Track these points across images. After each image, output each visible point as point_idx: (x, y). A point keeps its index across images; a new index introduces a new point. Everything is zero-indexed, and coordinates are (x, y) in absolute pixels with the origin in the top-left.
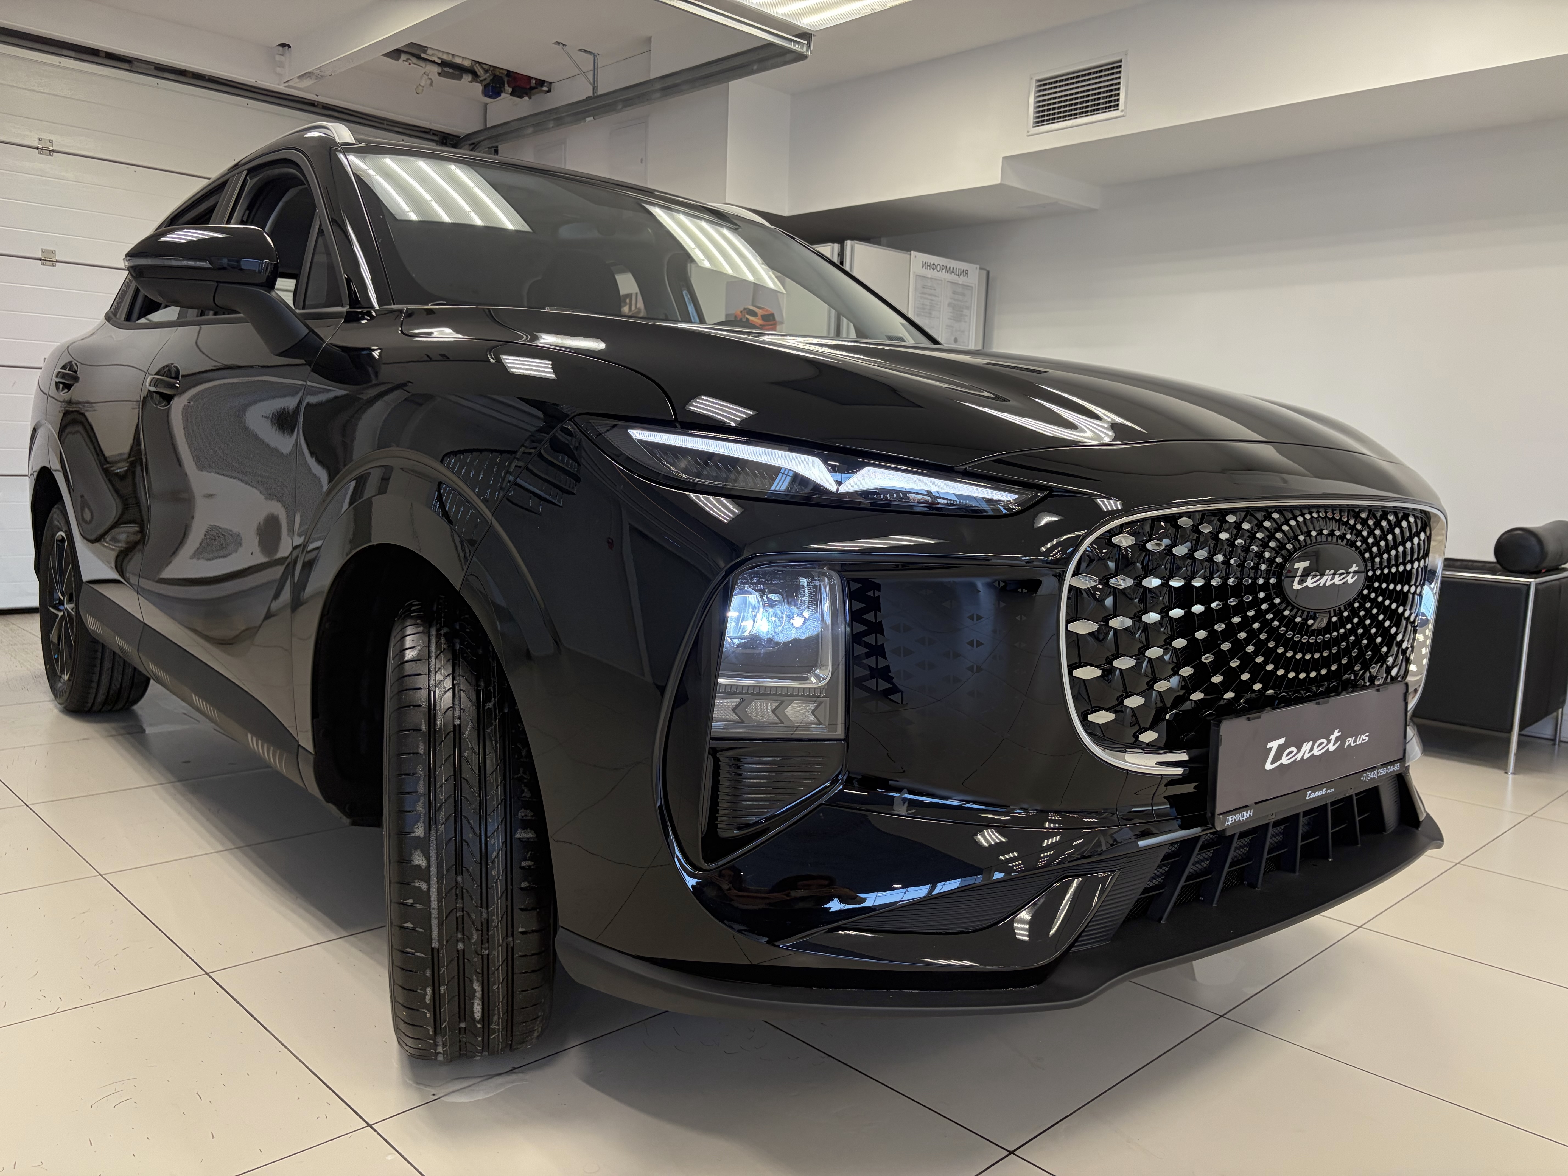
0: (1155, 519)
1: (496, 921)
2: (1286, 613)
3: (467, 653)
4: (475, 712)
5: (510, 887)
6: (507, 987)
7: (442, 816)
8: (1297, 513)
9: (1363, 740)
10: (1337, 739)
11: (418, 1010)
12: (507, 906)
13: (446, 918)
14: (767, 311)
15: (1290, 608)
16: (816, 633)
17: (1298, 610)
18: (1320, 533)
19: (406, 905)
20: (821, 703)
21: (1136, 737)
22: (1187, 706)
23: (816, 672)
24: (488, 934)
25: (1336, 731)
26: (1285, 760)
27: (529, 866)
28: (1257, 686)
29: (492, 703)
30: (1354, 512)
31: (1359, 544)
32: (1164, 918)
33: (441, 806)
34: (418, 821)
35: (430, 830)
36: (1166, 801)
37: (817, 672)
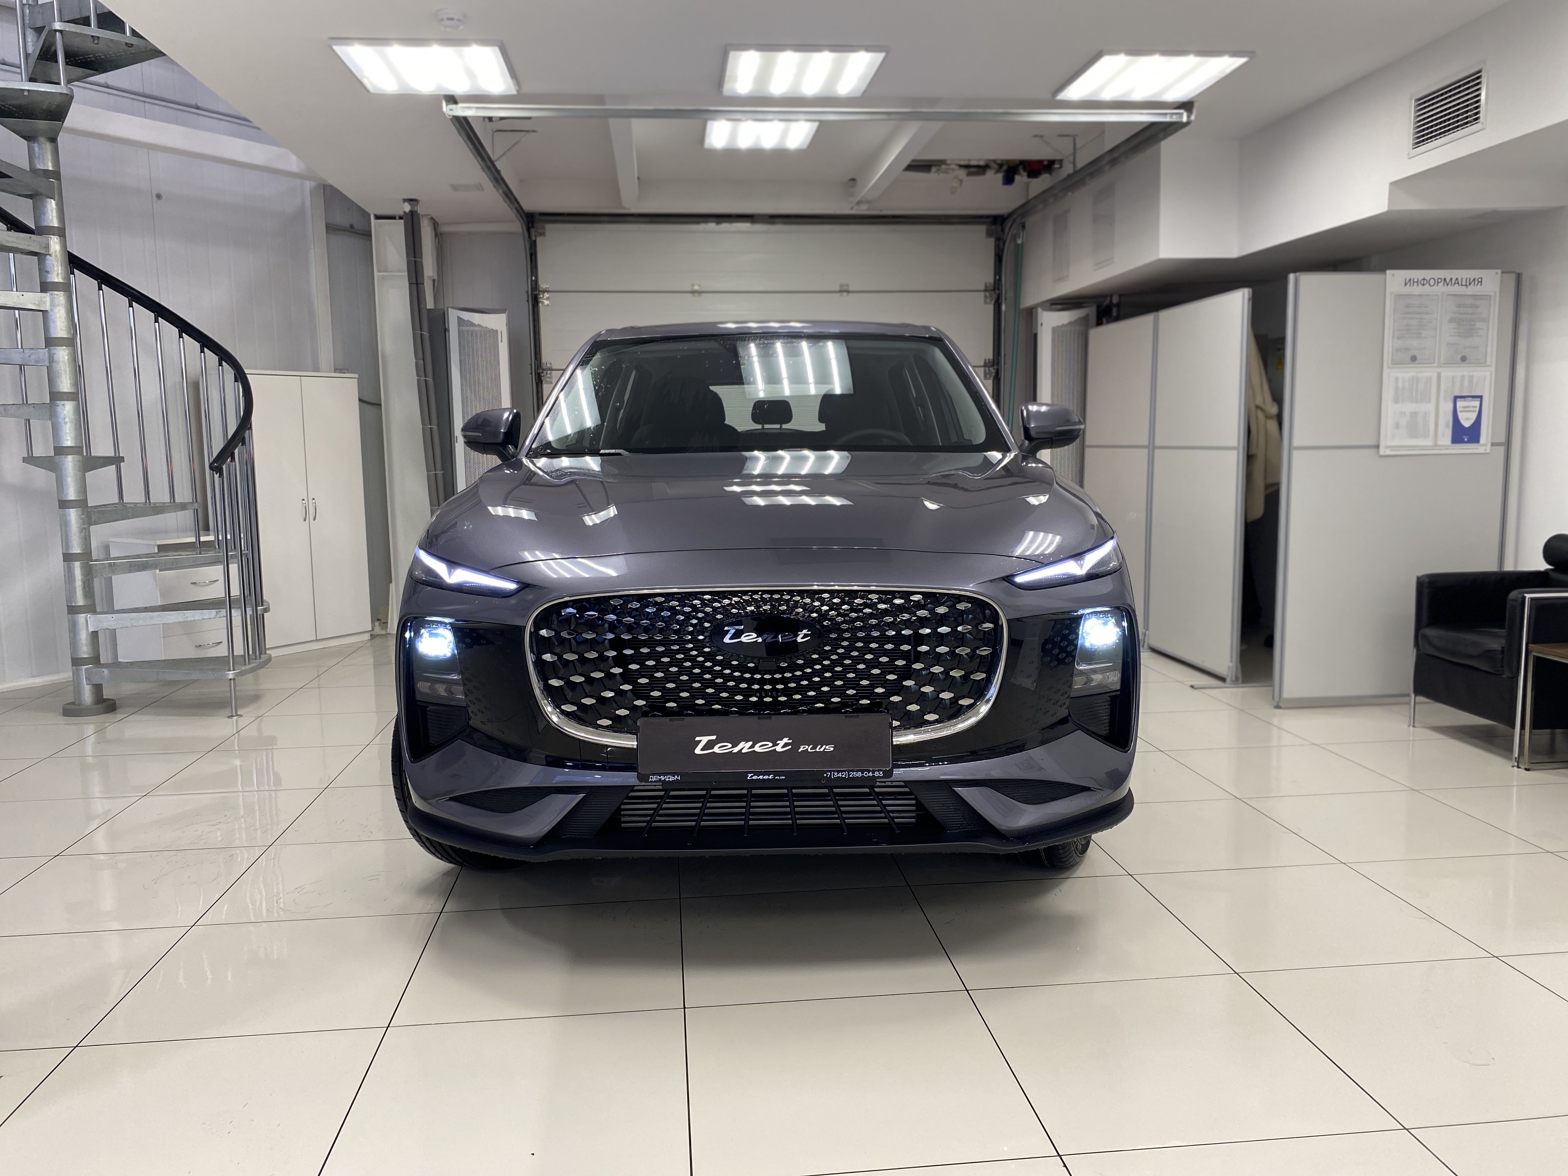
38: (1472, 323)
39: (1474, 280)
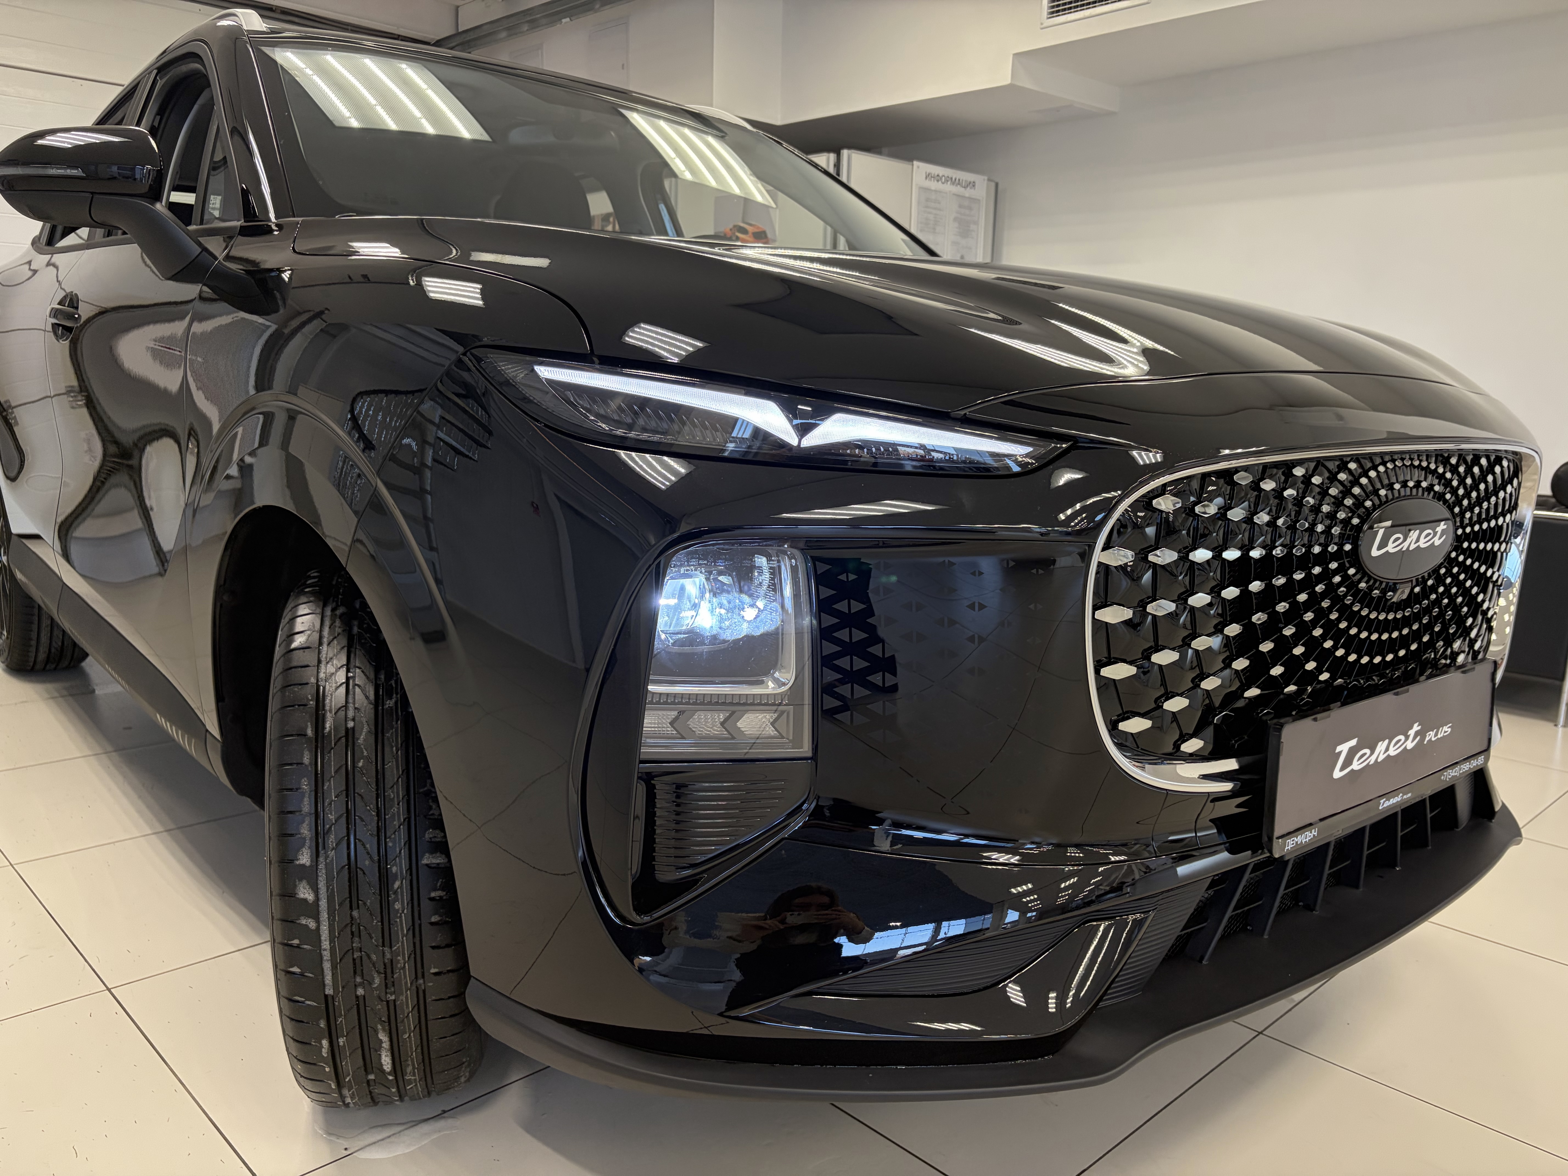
0: (1205, 476)
1: (402, 961)
2: (1363, 585)
3: (366, 639)
4: (373, 711)
5: (417, 922)
6: (421, 1035)
7: (332, 840)
8: (1378, 460)
9: (1445, 732)
10: (1417, 734)
11: (314, 1064)
12: (414, 944)
13: (340, 960)
14: (758, 228)
15: (1366, 579)
16: (773, 628)
17: (1376, 581)
18: (1404, 484)
19: (291, 945)
20: (782, 713)
21: (1177, 746)
22: (1240, 704)
23: (775, 675)
24: (393, 977)
25: (1416, 725)
26: (1356, 765)
27: (441, 897)
28: (1325, 676)
29: (394, 700)
30: (1442, 458)
31: (1448, 496)
32: (1206, 957)
33: (330, 827)
34: (303, 846)
35: (317, 856)
36: (1211, 824)
37: (777, 675)
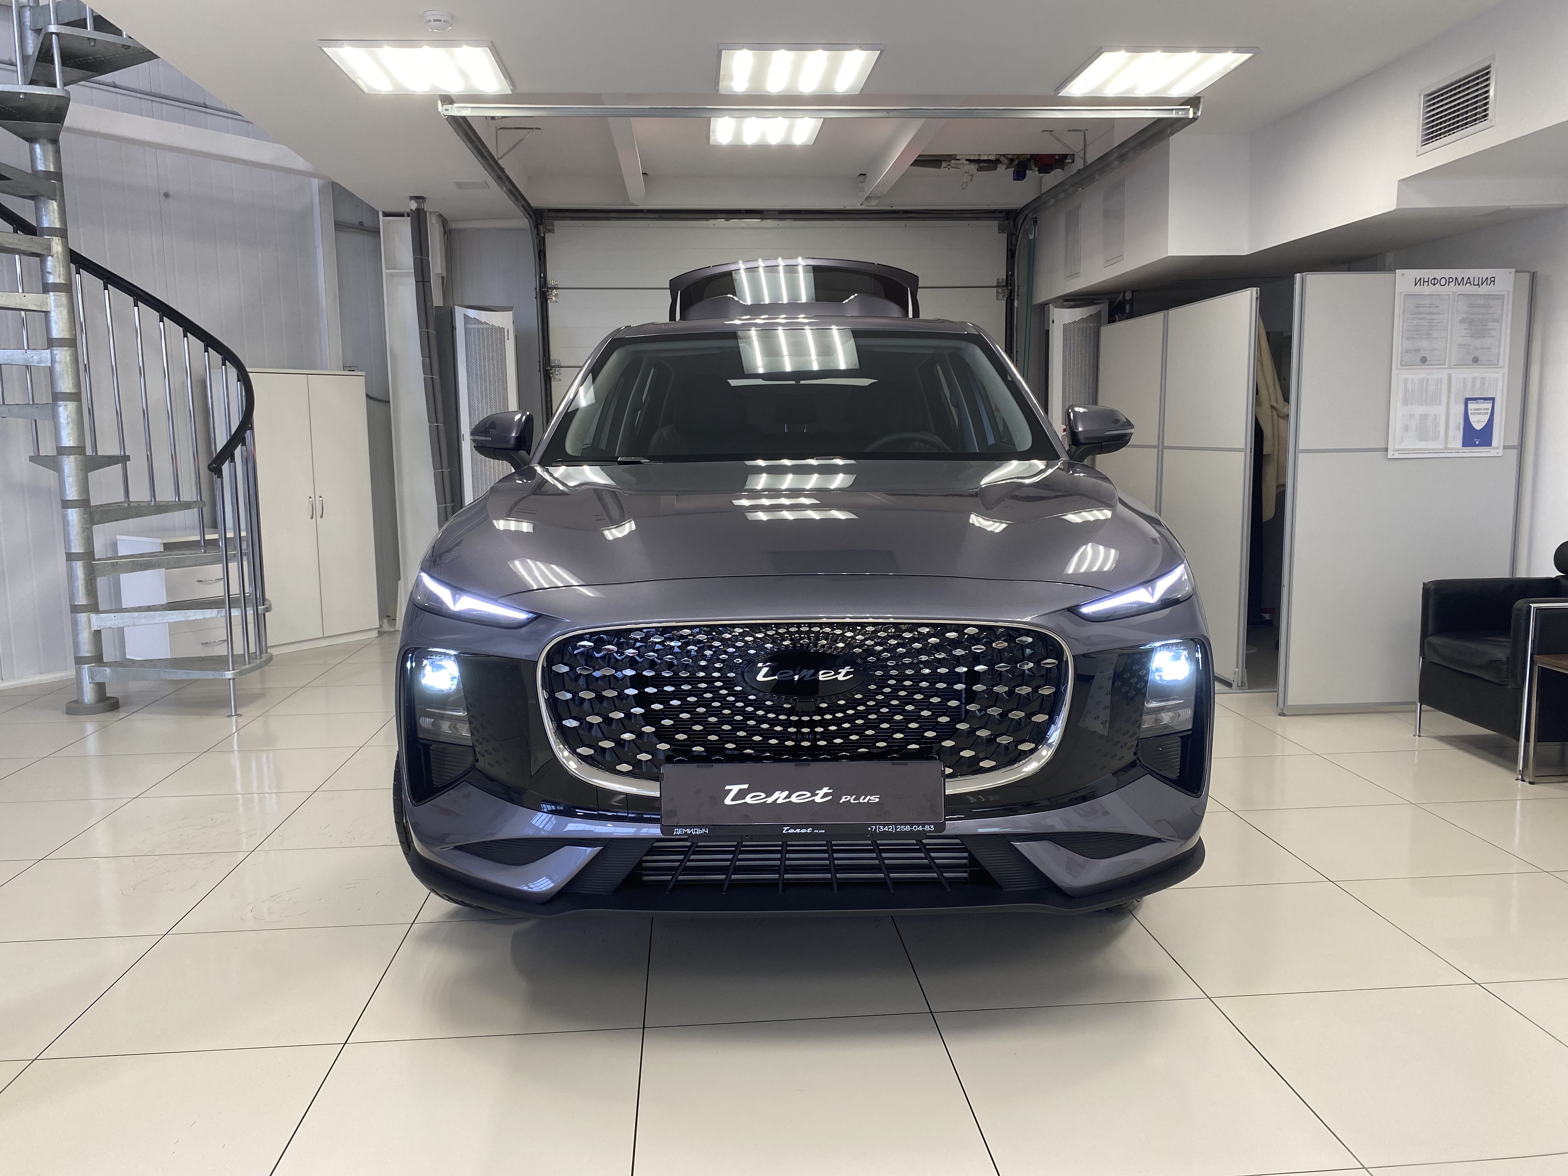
38: (1485, 324)
39: (1487, 278)
